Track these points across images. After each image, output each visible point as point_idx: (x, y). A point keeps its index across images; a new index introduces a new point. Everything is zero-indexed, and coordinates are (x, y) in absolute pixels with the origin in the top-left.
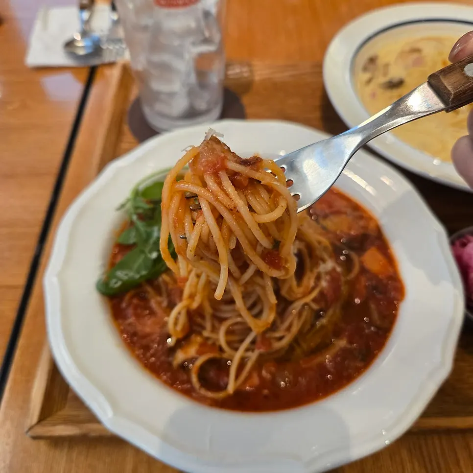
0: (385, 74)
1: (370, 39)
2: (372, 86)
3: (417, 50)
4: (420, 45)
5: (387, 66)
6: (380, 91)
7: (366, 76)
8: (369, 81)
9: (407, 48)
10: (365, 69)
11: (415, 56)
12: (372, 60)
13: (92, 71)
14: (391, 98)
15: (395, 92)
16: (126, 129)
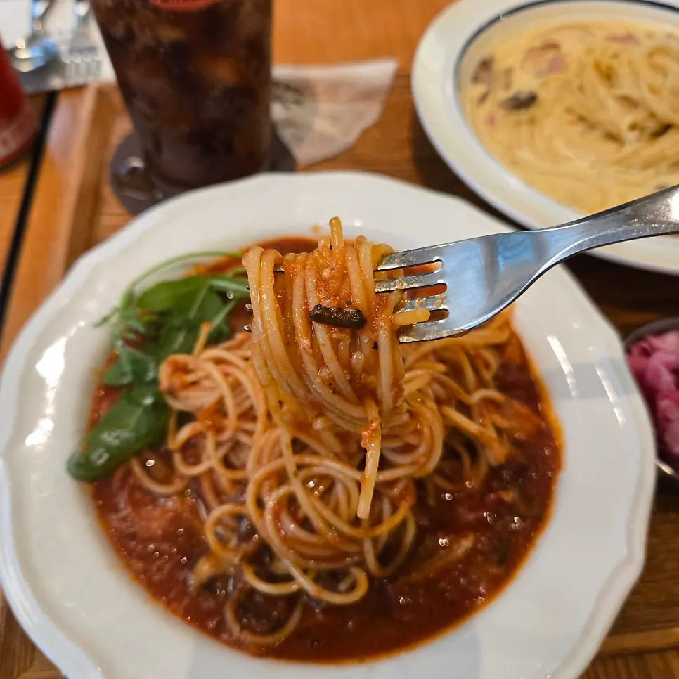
0: (508, 86)
1: (480, 31)
2: (489, 106)
3: (553, 46)
4: (557, 37)
5: (509, 72)
6: (500, 113)
7: (479, 90)
8: (483, 98)
9: (537, 43)
10: (476, 79)
11: (551, 54)
12: (486, 65)
13: (50, 100)
14: (518, 124)
15: (524, 115)
16: (108, 192)
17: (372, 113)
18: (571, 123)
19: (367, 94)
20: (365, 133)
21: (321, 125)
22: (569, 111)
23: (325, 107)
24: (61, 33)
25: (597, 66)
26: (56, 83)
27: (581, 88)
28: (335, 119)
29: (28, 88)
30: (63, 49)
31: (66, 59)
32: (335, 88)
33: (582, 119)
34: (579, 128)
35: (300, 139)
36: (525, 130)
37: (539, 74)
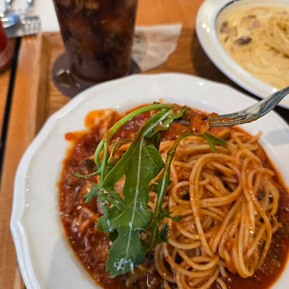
0: (236, 34)
1: (222, 9)
2: (229, 42)
3: (254, 17)
4: (254, 13)
5: (235, 28)
6: (236, 46)
7: (224, 36)
8: (226, 40)
9: (246, 15)
10: (222, 31)
11: (253, 20)
12: (225, 25)
13: (18, 41)
14: (244, 51)
15: (246, 47)
16: (52, 84)
17: (173, 47)
18: (268, 50)
19: (169, 39)
20: (171, 56)
21: (150, 53)
22: (266, 45)
23: (151, 44)
24: (20, 10)
25: (279, 25)
26: (20, 33)
27: (272, 35)
28: (156, 50)
29: (9, 35)
30: (22, 17)
31: (23, 22)
32: (154, 35)
33: (272, 48)
34: (271, 53)
35: (141, 59)
36: (247, 54)
37: (250, 29)
